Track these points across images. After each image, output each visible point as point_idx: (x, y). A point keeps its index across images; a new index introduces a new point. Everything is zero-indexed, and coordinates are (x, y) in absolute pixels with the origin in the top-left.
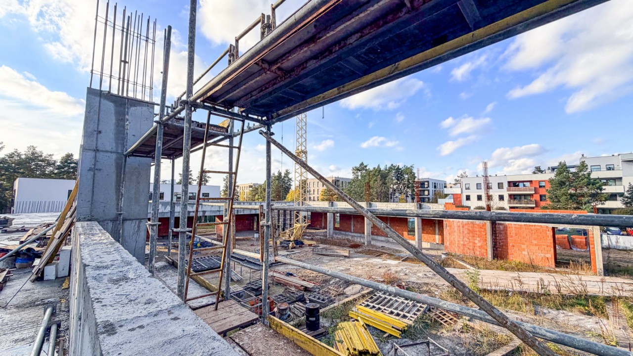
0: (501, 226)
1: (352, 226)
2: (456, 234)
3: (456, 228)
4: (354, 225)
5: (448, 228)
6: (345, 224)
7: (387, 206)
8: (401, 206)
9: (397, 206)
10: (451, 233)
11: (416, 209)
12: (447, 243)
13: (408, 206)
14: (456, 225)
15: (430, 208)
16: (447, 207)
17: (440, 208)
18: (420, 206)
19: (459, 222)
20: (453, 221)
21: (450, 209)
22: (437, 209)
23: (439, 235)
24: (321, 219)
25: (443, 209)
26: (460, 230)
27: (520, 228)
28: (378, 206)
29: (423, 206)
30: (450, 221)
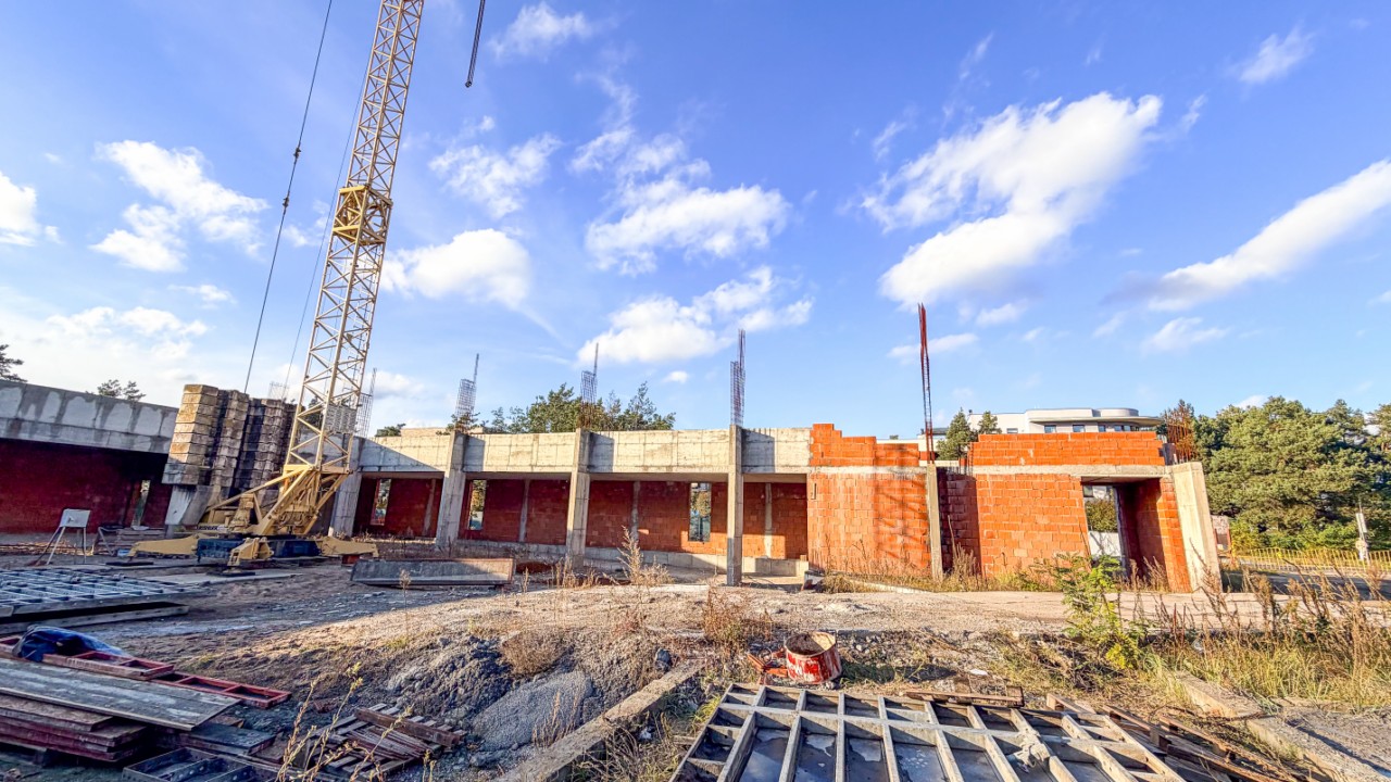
0: (959, 483)
1: (523, 524)
2: (840, 514)
3: (842, 497)
4: (530, 520)
5: (820, 497)
6: (502, 518)
7: (642, 441)
8: (688, 440)
9: (675, 441)
10: (828, 512)
11: (731, 444)
12: (815, 542)
13: (707, 438)
14: (842, 488)
15: (771, 441)
16: (818, 436)
17: (798, 439)
18: (744, 437)
19: (850, 477)
20: (835, 476)
21: (826, 442)
22: (789, 444)
23: (773, 534)
24: (422, 506)
25: (806, 444)
26: (852, 502)
27: (1005, 483)
28: (616, 442)
29: (751, 438)
30: (826, 477)
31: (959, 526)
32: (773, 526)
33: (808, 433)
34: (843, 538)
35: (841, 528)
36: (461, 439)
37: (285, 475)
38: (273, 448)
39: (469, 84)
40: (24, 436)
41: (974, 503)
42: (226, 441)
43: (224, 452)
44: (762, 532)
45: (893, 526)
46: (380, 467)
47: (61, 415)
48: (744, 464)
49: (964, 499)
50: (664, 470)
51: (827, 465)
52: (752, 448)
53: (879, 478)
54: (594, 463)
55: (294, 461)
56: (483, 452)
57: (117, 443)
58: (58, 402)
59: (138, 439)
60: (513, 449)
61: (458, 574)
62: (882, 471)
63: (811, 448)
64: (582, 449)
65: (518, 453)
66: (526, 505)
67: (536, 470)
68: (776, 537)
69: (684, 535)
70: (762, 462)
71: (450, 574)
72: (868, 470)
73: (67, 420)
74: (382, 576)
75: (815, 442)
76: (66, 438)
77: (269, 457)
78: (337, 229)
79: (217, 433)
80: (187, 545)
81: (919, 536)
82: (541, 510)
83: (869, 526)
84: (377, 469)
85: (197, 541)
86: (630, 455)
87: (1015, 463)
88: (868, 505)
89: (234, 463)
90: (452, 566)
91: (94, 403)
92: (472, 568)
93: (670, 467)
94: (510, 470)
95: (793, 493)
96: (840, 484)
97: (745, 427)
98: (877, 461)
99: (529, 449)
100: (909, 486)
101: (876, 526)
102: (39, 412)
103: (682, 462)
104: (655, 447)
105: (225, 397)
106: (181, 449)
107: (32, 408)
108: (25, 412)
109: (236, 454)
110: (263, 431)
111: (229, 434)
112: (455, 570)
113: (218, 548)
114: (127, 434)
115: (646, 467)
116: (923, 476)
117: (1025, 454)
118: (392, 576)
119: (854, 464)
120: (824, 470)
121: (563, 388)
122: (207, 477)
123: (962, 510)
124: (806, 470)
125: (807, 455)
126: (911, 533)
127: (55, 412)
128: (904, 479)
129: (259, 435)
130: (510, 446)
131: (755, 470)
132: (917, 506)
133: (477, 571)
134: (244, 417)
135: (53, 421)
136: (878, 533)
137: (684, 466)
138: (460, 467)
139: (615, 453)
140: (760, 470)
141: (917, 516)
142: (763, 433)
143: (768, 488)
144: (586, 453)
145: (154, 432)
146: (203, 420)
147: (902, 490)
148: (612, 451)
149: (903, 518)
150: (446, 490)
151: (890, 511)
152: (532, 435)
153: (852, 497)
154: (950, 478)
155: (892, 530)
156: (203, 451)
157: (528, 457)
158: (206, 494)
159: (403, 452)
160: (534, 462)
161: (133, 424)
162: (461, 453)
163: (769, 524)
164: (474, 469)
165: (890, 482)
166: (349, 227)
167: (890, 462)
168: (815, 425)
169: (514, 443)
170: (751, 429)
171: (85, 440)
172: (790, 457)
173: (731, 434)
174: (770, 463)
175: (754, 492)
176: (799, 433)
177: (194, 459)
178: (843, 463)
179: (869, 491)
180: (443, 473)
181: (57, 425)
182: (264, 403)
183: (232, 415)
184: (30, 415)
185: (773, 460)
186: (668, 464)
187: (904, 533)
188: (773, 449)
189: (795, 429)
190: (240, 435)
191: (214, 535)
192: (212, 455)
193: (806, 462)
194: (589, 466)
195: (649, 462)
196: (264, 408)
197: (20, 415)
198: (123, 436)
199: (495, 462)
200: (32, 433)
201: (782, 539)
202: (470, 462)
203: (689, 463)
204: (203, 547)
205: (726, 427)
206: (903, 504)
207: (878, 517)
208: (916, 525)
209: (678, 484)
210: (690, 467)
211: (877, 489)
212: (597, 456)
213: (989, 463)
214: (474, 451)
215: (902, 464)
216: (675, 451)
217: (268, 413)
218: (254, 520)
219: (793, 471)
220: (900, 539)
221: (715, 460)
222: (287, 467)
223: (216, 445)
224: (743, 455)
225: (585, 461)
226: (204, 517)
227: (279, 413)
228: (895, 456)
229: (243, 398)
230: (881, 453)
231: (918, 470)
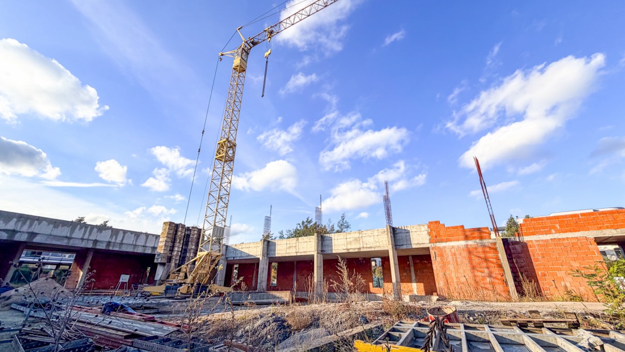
0: (517, 246)
1: (294, 282)
2: (451, 267)
3: (450, 258)
4: (297, 280)
5: (438, 259)
6: (285, 280)
7: (345, 237)
8: (367, 235)
9: (361, 236)
10: (444, 266)
11: (388, 234)
12: (440, 283)
13: (376, 233)
14: (450, 254)
15: (408, 232)
16: (432, 227)
17: (422, 230)
18: (394, 231)
19: (453, 247)
20: (444, 247)
21: (436, 230)
22: (418, 233)
23: (417, 282)
24: (251, 276)
25: (426, 232)
26: (456, 261)
27: (545, 244)
28: (333, 239)
29: (397, 232)
30: (439, 248)
31: (523, 270)
32: (416, 278)
33: (426, 227)
34: (455, 280)
35: (453, 274)
36: (266, 243)
37: (198, 257)
38: (193, 247)
39: (263, 96)
40: (111, 248)
41: (528, 257)
42: (177, 244)
43: (176, 249)
44: (411, 282)
45: (482, 272)
46: (234, 258)
47: (123, 239)
48: (396, 245)
49: (522, 255)
50: (357, 250)
51: (440, 242)
52: (399, 236)
53: (469, 247)
54: (324, 249)
55: (201, 251)
56: (275, 248)
57: (140, 250)
58: (122, 235)
59: (147, 248)
60: (288, 246)
61: (267, 299)
62: (471, 243)
63: (429, 234)
64: (318, 243)
65: (290, 247)
66: (295, 273)
67: (299, 254)
68: (419, 284)
69: (371, 284)
70: (405, 243)
71: (263, 299)
72: (462, 243)
73: (125, 242)
74: (235, 300)
75: (431, 231)
76: (124, 249)
77: (192, 251)
78: (217, 157)
79: (174, 241)
80: (161, 289)
81: (499, 277)
82: (302, 275)
83: (469, 274)
84: (233, 259)
85: (165, 287)
86: (340, 244)
87: (549, 233)
88: (466, 262)
89: (180, 253)
90: (264, 295)
91: (133, 235)
92: (272, 295)
93: (360, 248)
94: (287, 255)
95: (424, 260)
96: (448, 251)
97: (394, 226)
98: (467, 238)
99: (295, 245)
100: (488, 250)
101: (473, 273)
102: (116, 239)
103: (365, 246)
104: (351, 239)
105: (177, 226)
106: (161, 248)
107: (114, 237)
108: (112, 239)
109: (180, 250)
110: (190, 240)
111: (178, 241)
112: (265, 297)
113: (173, 289)
114: (144, 246)
115: (349, 249)
116: (495, 244)
117: (555, 228)
118: (239, 300)
119: (454, 240)
120: (438, 245)
121: (308, 219)
122: (170, 259)
123: (522, 261)
124: (429, 245)
125: (428, 237)
126: (494, 275)
127: (121, 239)
128: (484, 246)
129: (188, 241)
130: (287, 244)
131: (402, 247)
132: (494, 261)
133: (275, 297)
134: (184, 234)
135: (120, 242)
136: (475, 276)
137: (366, 248)
138: (266, 255)
139: (333, 244)
140: (404, 247)
141: (496, 266)
142: (403, 228)
143: (410, 258)
144: (320, 245)
145: (153, 246)
146: (169, 236)
147: (484, 252)
148: (332, 243)
149: (488, 268)
150: (261, 266)
151: (479, 264)
152: (296, 238)
153: (456, 258)
154: (511, 244)
155: (483, 274)
156: (169, 249)
157: (294, 249)
158: (169, 266)
159: (244, 250)
160: (297, 251)
161: (146, 242)
162: (266, 249)
163: (413, 277)
164: (272, 256)
165: (476, 248)
166: (221, 155)
167: (474, 238)
168: (429, 222)
169: (288, 243)
170: (397, 227)
171: (130, 249)
172: (419, 239)
173: (387, 230)
174: (409, 243)
175: (403, 261)
176: (422, 227)
177: (166, 252)
178: (447, 241)
179: (465, 254)
180: (259, 259)
181: (121, 244)
182: (191, 228)
183: (179, 233)
184: (113, 240)
185: (410, 241)
186: (358, 247)
187: (490, 276)
188: (409, 236)
189: (419, 225)
190: (182, 241)
191: (171, 284)
192: (172, 250)
193: (428, 242)
194: (322, 251)
195: (349, 247)
196: (190, 230)
197: (110, 241)
198: (142, 247)
199: (281, 252)
200: (113, 247)
201: (422, 284)
202: (271, 253)
203: (368, 246)
204: (167, 289)
205: (384, 227)
206: (486, 260)
207: (473, 268)
208: (496, 271)
209: (364, 259)
210: (369, 248)
211: (470, 252)
212: (325, 246)
213: (533, 234)
214: (271, 247)
215: (481, 238)
216: (361, 241)
217: (192, 233)
218: (186, 277)
219: (422, 246)
220: (488, 280)
221: (381, 243)
222: (198, 253)
223: (173, 247)
224: (395, 240)
225: (320, 249)
226: (168, 277)
227: (196, 232)
228: (476, 234)
229: (183, 226)
230: (468, 233)
231: (491, 241)
